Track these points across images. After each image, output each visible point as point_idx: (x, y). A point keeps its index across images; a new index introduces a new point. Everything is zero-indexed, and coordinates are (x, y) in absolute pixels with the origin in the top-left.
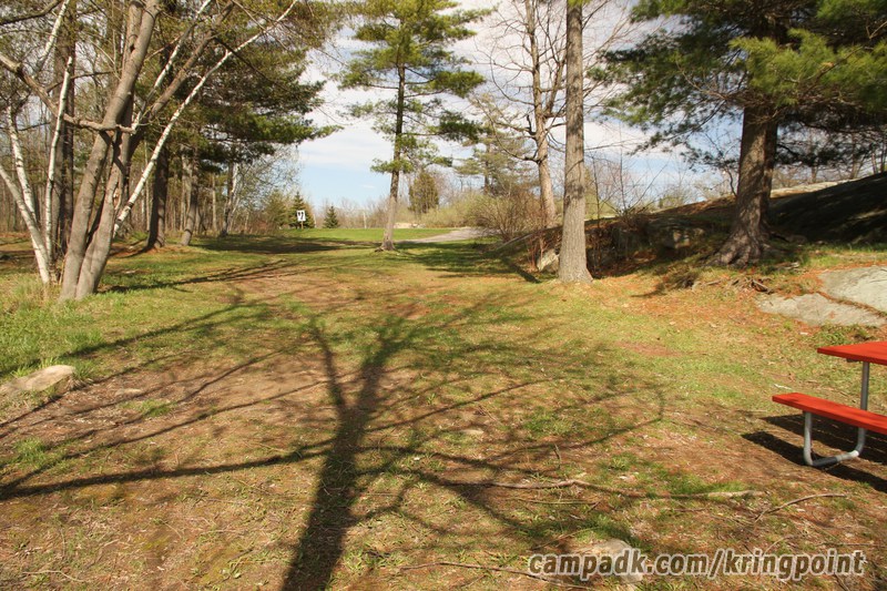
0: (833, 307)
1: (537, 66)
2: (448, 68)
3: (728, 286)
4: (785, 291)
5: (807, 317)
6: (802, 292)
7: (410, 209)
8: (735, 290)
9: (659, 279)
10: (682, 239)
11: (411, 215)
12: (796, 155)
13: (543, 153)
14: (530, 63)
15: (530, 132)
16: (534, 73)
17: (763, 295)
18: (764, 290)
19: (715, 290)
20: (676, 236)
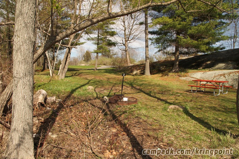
0: (191, 78)
1: (125, 29)
2: (109, 30)
3: (174, 76)
4: (183, 76)
5: (187, 80)
6: (186, 76)
7: (84, 60)
8: (176, 76)
9: (162, 75)
10: (162, 68)
11: (85, 62)
12: (182, 53)
13: (127, 49)
14: (124, 29)
15: (123, 44)
16: (124, 31)
17: (180, 77)
18: (180, 76)
19: (172, 76)
20: (161, 68)
